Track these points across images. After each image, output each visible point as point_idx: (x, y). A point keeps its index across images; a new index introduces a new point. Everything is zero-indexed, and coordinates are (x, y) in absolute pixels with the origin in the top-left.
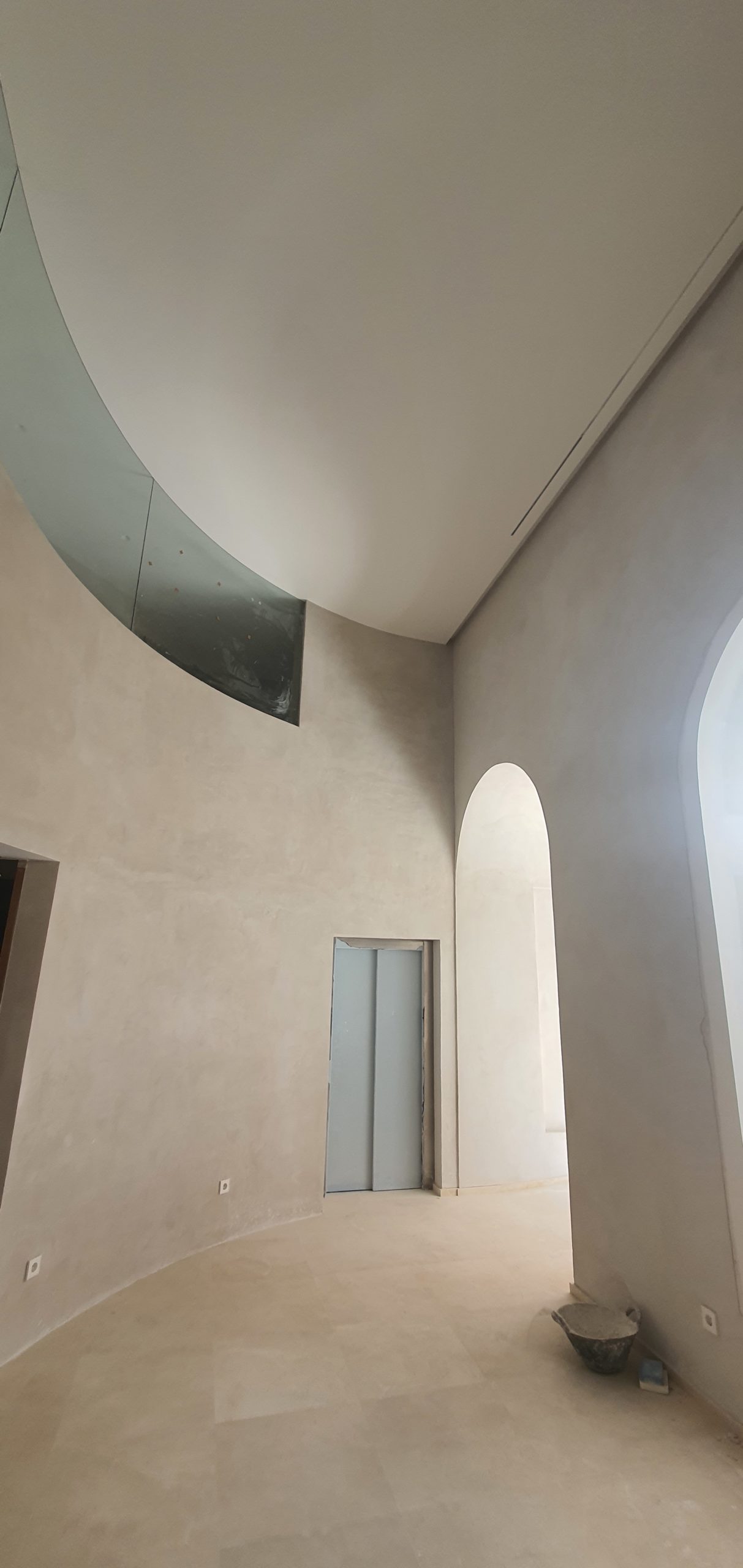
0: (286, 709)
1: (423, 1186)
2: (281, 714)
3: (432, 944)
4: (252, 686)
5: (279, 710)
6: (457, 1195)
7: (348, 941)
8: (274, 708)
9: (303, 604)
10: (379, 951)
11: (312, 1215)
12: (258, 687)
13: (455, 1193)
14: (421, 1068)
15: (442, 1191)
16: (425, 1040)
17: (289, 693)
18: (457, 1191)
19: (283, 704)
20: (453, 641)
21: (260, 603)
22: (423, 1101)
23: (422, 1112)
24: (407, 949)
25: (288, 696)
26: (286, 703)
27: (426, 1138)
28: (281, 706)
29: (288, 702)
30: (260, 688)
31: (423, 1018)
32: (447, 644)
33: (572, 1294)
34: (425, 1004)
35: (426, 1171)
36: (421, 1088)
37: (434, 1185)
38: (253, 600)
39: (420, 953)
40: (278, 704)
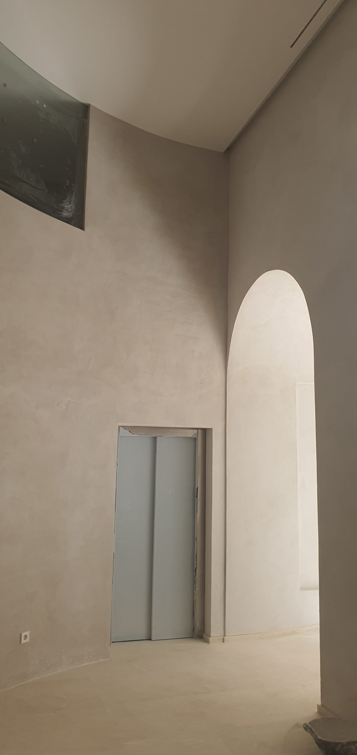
0: (71, 213)
1: (194, 636)
2: (66, 218)
3: (206, 433)
4: (39, 189)
5: (65, 214)
6: (224, 642)
7: (132, 429)
8: (60, 211)
9: (86, 108)
10: (158, 439)
11: (100, 660)
12: (45, 191)
13: (222, 641)
14: (194, 539)
15: (211, 639)
16: (199, 515)
17: (74, 197)
18: (224, 639)
19: (69, 208)
20: (230, 149)
21: (45, 106)
22: (195, 567)
23: (194, 576)
24: (183, 435)
25: (73, 200)
26: (71, 207)
27: (198, 598)
28: (67, 210)
29: (73, 207)
30: (46, 192)
31: (197, 496)
32: (225, 152)
33: (320, 712)
34: (199, 484)
35: (198, 624)
36: (194, 557)
37: (204, 635)
38: (38, 102)
39: (195, 439)
40: (64, 208)
